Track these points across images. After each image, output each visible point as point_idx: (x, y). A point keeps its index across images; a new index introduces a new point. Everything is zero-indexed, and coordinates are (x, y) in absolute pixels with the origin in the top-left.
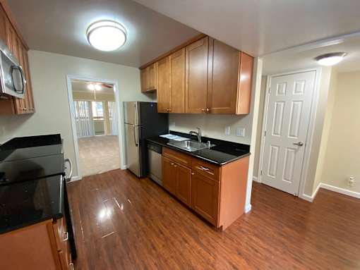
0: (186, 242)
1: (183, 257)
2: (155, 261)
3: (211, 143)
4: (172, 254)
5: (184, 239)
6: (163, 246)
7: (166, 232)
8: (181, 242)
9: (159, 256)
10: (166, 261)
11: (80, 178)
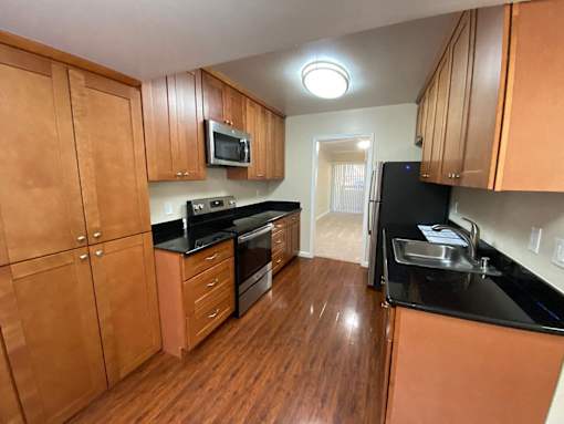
0: (323, 401)
1: (297, 409)
2: (272, 378)
3: (489, 263)
4: (292, 392)
5: (325, 395)
6: (296, 376)
7: (317, 368)
8: (316, 394)
9: (280, 379)
10: (279, 389)
11: (311, 257)
